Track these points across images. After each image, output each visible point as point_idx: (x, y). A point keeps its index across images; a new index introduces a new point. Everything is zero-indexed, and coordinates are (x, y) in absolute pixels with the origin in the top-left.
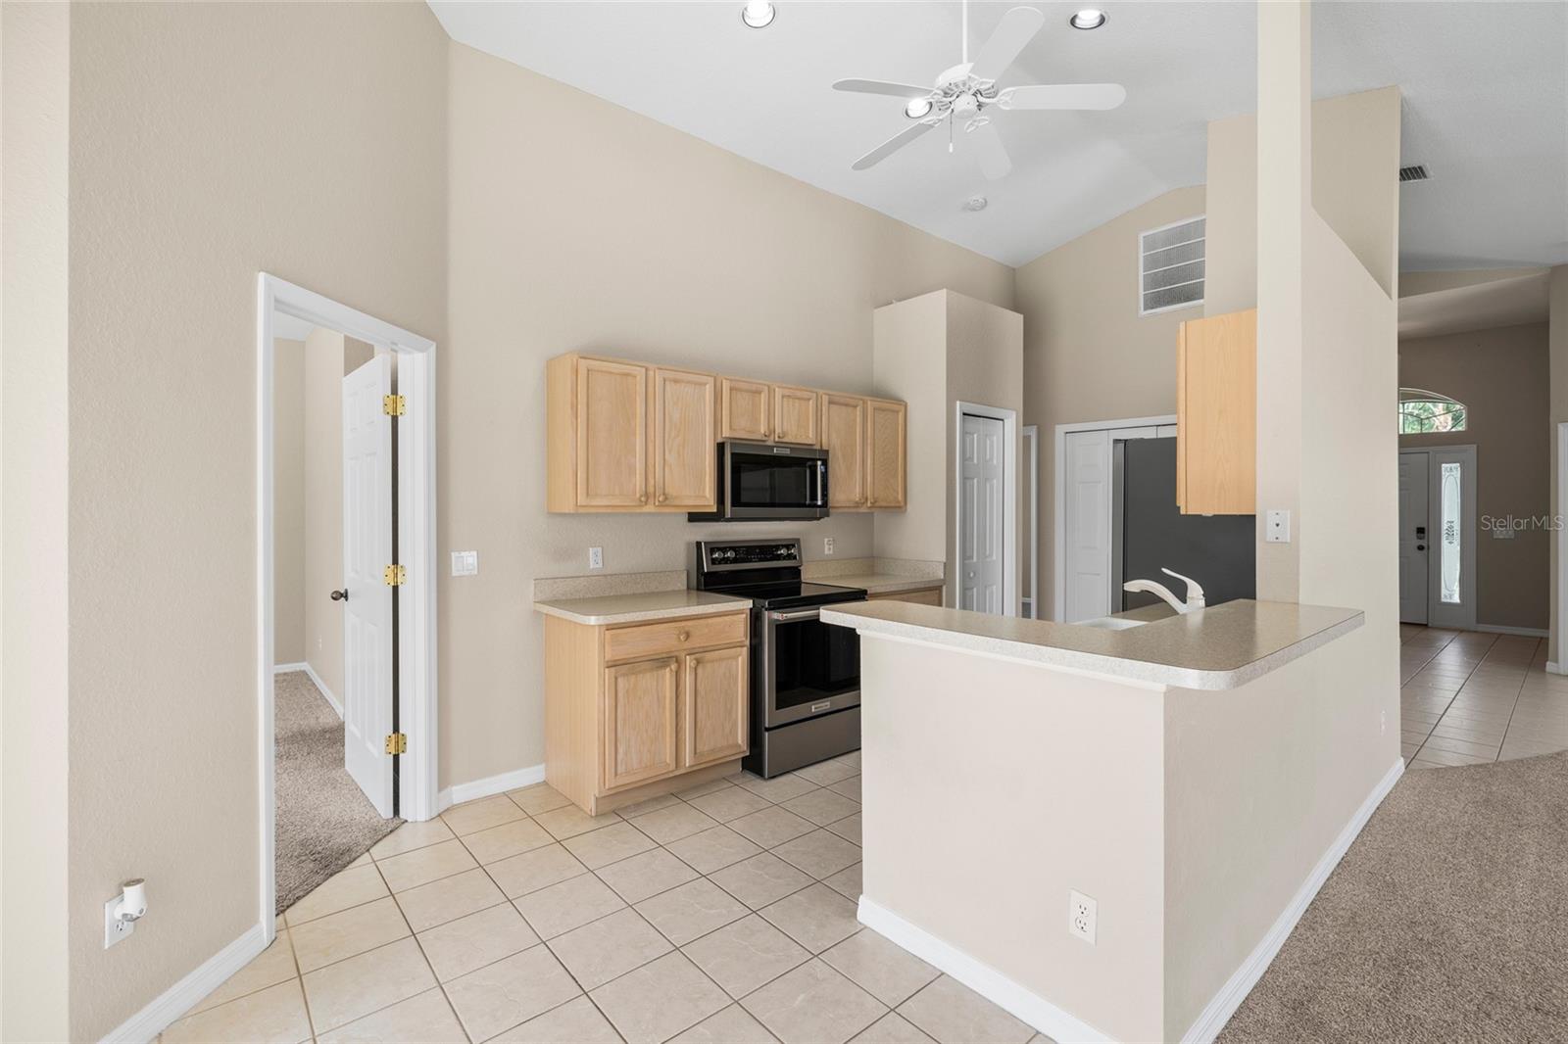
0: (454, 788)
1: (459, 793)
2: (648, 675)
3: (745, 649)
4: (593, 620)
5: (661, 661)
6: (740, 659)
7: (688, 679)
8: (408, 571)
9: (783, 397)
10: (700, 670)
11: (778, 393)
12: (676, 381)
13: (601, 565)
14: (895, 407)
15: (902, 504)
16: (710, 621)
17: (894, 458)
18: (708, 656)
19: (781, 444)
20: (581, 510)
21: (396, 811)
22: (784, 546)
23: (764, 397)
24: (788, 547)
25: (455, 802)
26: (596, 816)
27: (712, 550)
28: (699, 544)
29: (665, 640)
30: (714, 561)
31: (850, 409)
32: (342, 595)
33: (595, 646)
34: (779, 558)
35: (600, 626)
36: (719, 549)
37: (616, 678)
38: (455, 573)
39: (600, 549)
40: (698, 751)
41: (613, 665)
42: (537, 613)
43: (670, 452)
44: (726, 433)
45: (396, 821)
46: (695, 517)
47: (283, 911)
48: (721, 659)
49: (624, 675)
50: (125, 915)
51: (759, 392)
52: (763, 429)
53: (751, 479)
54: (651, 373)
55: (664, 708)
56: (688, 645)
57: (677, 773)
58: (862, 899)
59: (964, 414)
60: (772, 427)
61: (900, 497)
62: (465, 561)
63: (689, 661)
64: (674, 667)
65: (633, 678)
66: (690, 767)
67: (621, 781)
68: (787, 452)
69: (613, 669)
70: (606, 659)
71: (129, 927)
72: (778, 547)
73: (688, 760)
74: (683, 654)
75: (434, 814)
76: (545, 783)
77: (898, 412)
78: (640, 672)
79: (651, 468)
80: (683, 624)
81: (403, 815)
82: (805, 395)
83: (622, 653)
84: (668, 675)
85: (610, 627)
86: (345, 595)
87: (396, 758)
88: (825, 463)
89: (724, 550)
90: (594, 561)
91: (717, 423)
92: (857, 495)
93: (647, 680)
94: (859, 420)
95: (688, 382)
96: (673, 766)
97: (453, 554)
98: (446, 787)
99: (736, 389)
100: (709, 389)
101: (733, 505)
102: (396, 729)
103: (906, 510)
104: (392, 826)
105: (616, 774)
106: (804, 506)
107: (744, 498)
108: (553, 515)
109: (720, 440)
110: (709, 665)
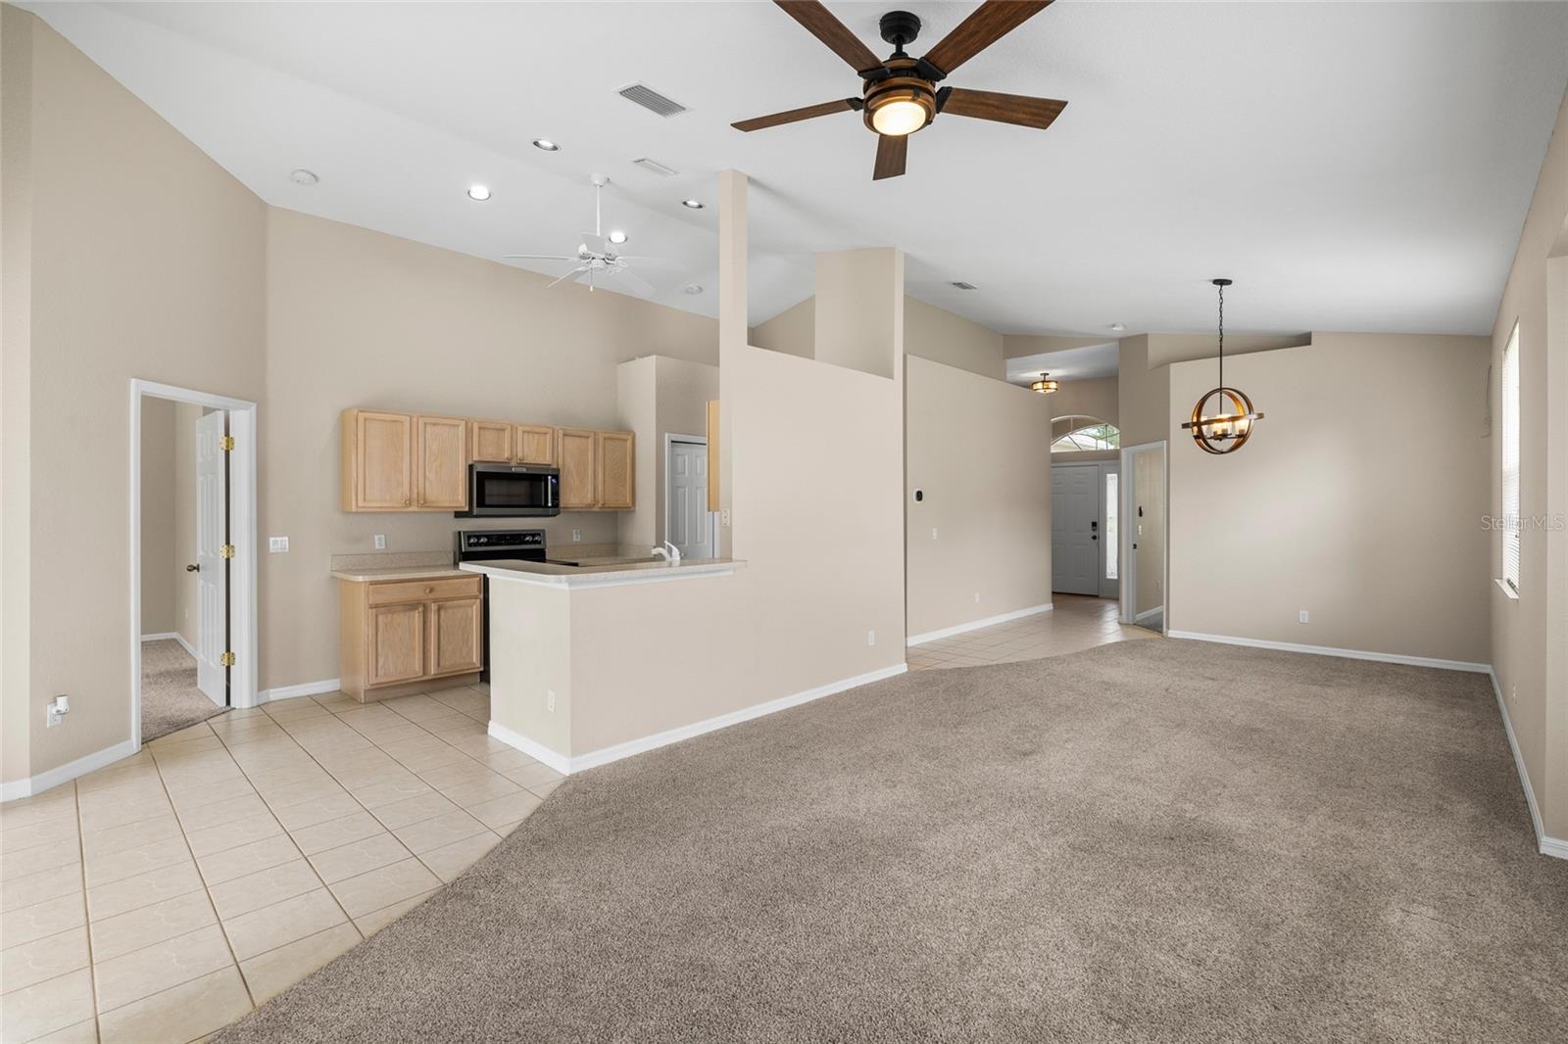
0: (272, 690)
1: (275, 694)
2: (402, 615)
3: (478, 601)
4: (360, 578)
5: (411, 606)
6: (474, 607)
7: (433, 618)
8: (236, 550)
9: (524, 432)
10: (442, 613)
11: (520, 429)
12: (435, 424)
13: (384, 547)
14: (624, 436)
15: (630, 505)
16: (450, 581)
17: (625, 470)
18: (449, 603)
19: (521, 465)
20: (360, 510)
21: (228, 702)
22: (530, 535)
23: (507, 433)
24: (533, 535)
25: (272, 699)
26: (365, 703)
27: (469, 537)
28: (460, 532)
29: (415, 592)
30: (470, 545)
31: (583, 440)
32: (195, 568)
33: (363, 595)
34: (528, 542)
35: (365, 582)
36: (475, 536)
37: (377, 616)
38: (271, 551)
39: (383, 536)
40: (441, 664)
41: (376, 606)
42: (333, 577)
43: (430, 471)
44: (476, 458)
45: (228, 708)
46: (458, 515)
47: (146, 742)
48: (460, 607)
49: (383, 613)
50: (58, 711)
51: (504, 430)
52: (507, 455)
53: (491, 488)
54: (415, 420)
55: (414, 636)
56: (432, 596)
57: (425, 678)
58: (491, 723)
59: (672, 442)
60: (515, 453)
61: (628, 500)
62: (278, 543)
63: (434, 607)
64: (421, 609)
65: (390, 616)
66: (435, 675)
67: (380, 680)
68: (524, 470)
69: (374, 610)
70: (370, 602)
71: (59, 717)
72: (525, 536)
73: (433, 670)
74: (428, 602)
75: (255, 705)
76: (340, 691)
77: (626, 440)
78: (395, 612)
79: (414, 482)
80: (429, 582)
81: (232, 705)
82: (543, 430)
83: (381, 599)
84: (417, 616)
85: (372, 583)
86: (197, 568)
87: (228, 669)
88: (556, 477)
89: (479, 537)
90: (379, 543)
91: (468, 451)
92: (589, 499)
93: (400, 618)
94: (591, 447)
95: (444, 425)
96: (421, 674)
97: (271, 539)
98: (265, 688)
99: (484, 428)
100: (462, 429)
101: (478, 506)
102: (228, 650)
103: (634, 511)
104: (224, 710)
105: (377, 675)
106: (540, 506)
107: (488, 501)
108: (347, 513)
109: (471, 463)
110: (450, 611)
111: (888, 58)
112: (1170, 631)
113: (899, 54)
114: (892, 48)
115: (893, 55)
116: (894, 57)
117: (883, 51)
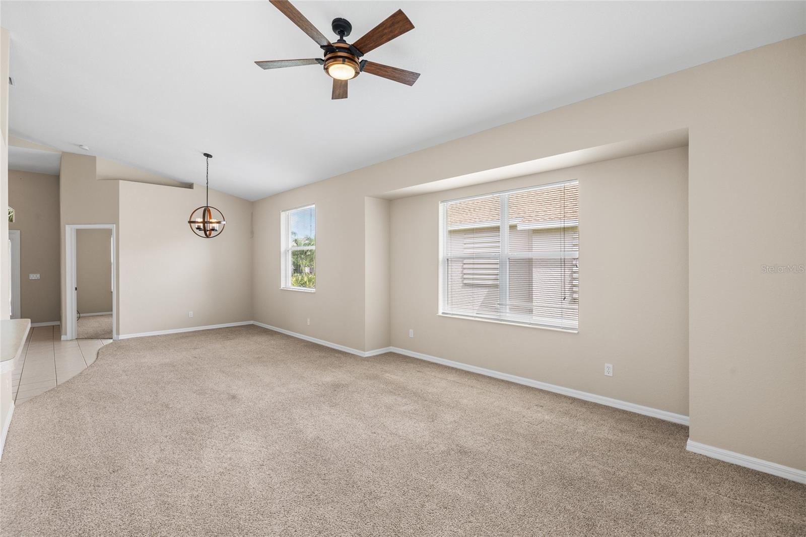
111: (336, 41)
112: (120, 336)
113: (341, 41)
114: (338, 37)
115: (338, 40)
116: (339, 41)
117: (333, 38)
